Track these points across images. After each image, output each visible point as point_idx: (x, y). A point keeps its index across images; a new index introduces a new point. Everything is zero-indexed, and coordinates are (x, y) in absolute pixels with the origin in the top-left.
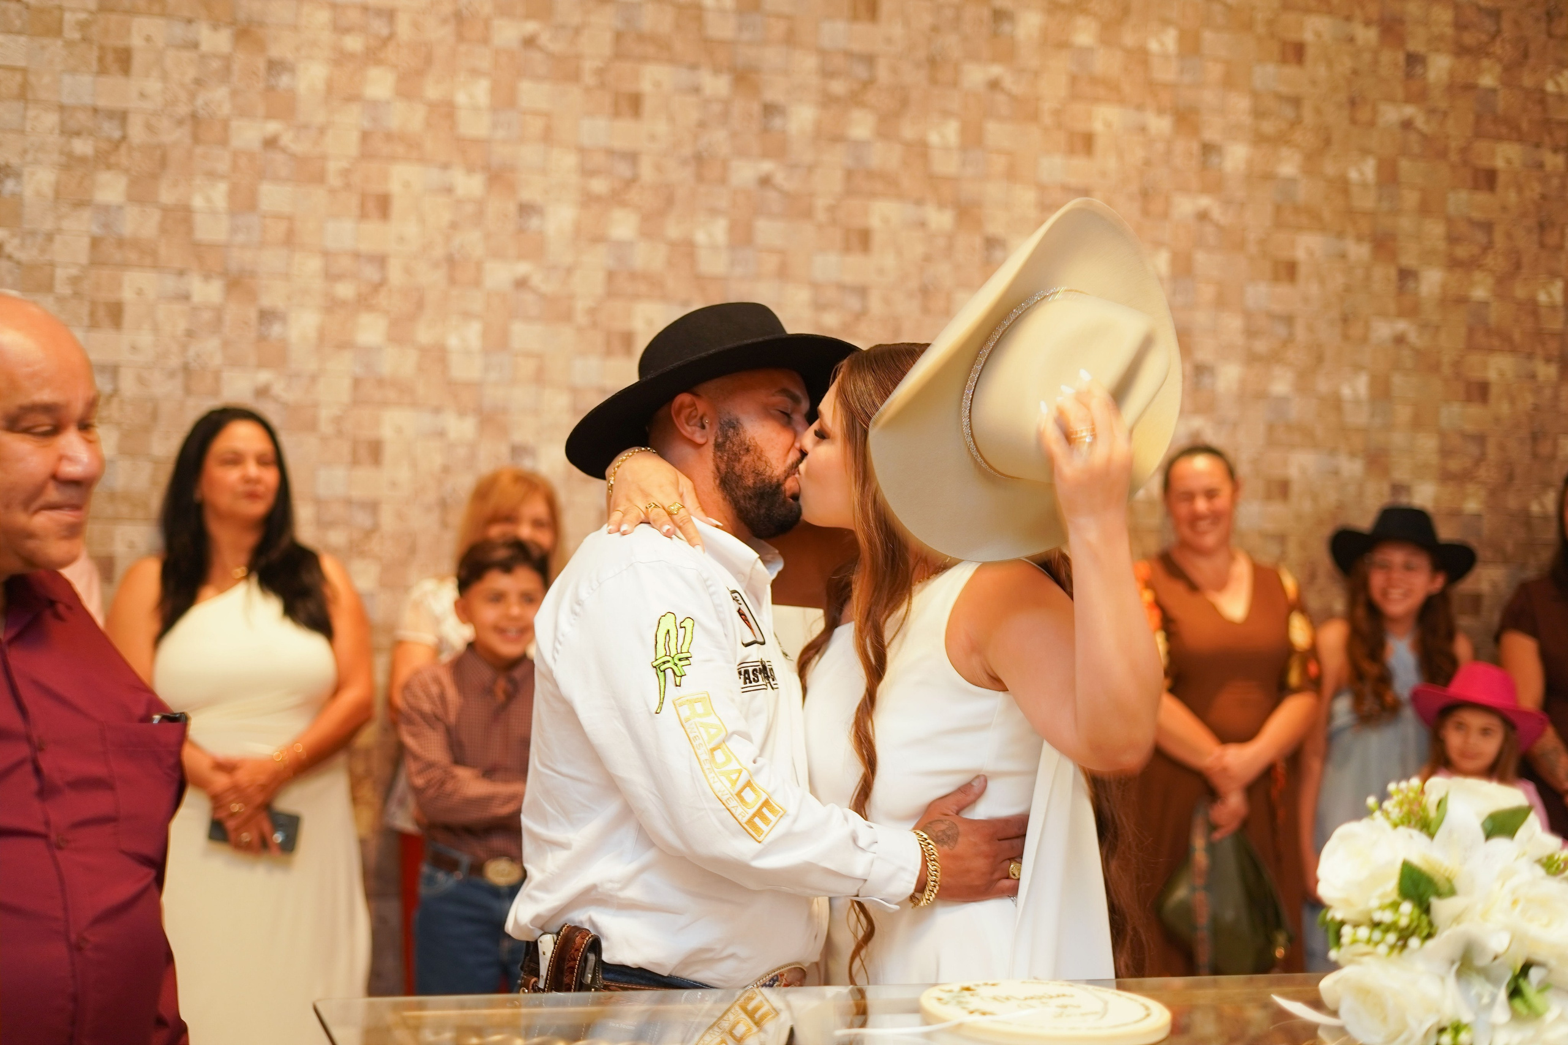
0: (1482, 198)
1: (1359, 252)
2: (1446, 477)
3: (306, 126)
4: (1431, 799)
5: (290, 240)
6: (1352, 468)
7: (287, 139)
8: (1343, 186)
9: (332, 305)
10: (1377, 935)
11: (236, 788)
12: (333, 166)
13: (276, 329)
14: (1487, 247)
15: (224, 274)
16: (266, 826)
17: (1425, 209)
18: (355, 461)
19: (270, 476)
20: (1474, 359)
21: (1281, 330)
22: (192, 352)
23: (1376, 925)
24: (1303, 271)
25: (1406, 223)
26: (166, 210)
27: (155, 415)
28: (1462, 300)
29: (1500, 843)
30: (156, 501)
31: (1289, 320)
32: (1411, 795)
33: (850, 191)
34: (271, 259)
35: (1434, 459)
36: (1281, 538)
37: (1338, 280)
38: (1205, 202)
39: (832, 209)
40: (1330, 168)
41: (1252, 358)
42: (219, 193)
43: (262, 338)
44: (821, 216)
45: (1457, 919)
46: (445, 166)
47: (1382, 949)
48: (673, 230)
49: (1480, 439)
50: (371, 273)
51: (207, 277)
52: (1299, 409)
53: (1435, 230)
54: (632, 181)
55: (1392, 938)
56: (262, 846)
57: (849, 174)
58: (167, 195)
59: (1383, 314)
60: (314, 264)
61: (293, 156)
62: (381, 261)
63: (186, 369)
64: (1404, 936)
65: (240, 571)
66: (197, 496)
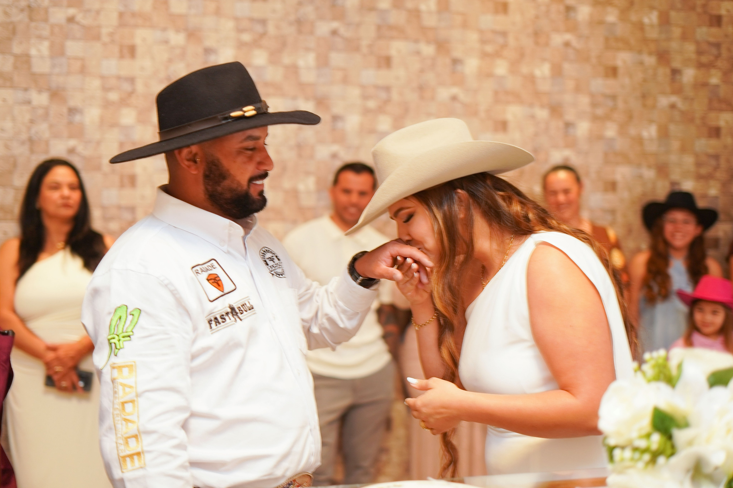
0: (714, 30)
1: (650, 60)
2: (699, 177)
3: (89, 11)
4: (673, 364)
5: (83, 71)
6: (649, 174)
7: (79, 17)
8: (641, 27)
9: (107, 104)
10: (637, 455)
11: (58, 359)
12: (105, 31)
13: (77, 118)
14: (718, 56)
15: (49, 89)
16: (75, 378)
17: (684, 37)
18: (122, 186)
19: (76, 196)
20: (712, 115)
21: (610, 103)
22: (33, 131)
23: (635, 449)
24: (621, 71)
25: (674, 45)
26: (16, 56)
27: (15, 165)
28: (705, 85)
29: (719, 390)
30: (17, 209)
31: (614, 97)
32: (661, 361)
33: (380, 36)
34: (74, 81)
35: (692, 168)
36: (613, 212)
37: (639, 76)
38: (568, 37)
39: (370, 46)
40: (634, 17)
41: (595, 118)
42: (45, 47)
43: (70, 123)
44: (365, 50)
45: (690, 443)
46: (164, 29)
47: (640, 465)
48: (287, 60)
49: (716, 157)
50: (127, 87)
51: (40, 91)
52: (620, 144)
53: (690, 48)
54: (263, 35)
55: (647, 457)
56: (72, 389)
57: (379, 28)
58: (17, 49)
59: (663, 93)
60: (96, 83)
61: (84, 27)
62: (132, 80)
63: (31, 141)
64: (655, 456)
65: (61, 244)
66: (38, 206)
